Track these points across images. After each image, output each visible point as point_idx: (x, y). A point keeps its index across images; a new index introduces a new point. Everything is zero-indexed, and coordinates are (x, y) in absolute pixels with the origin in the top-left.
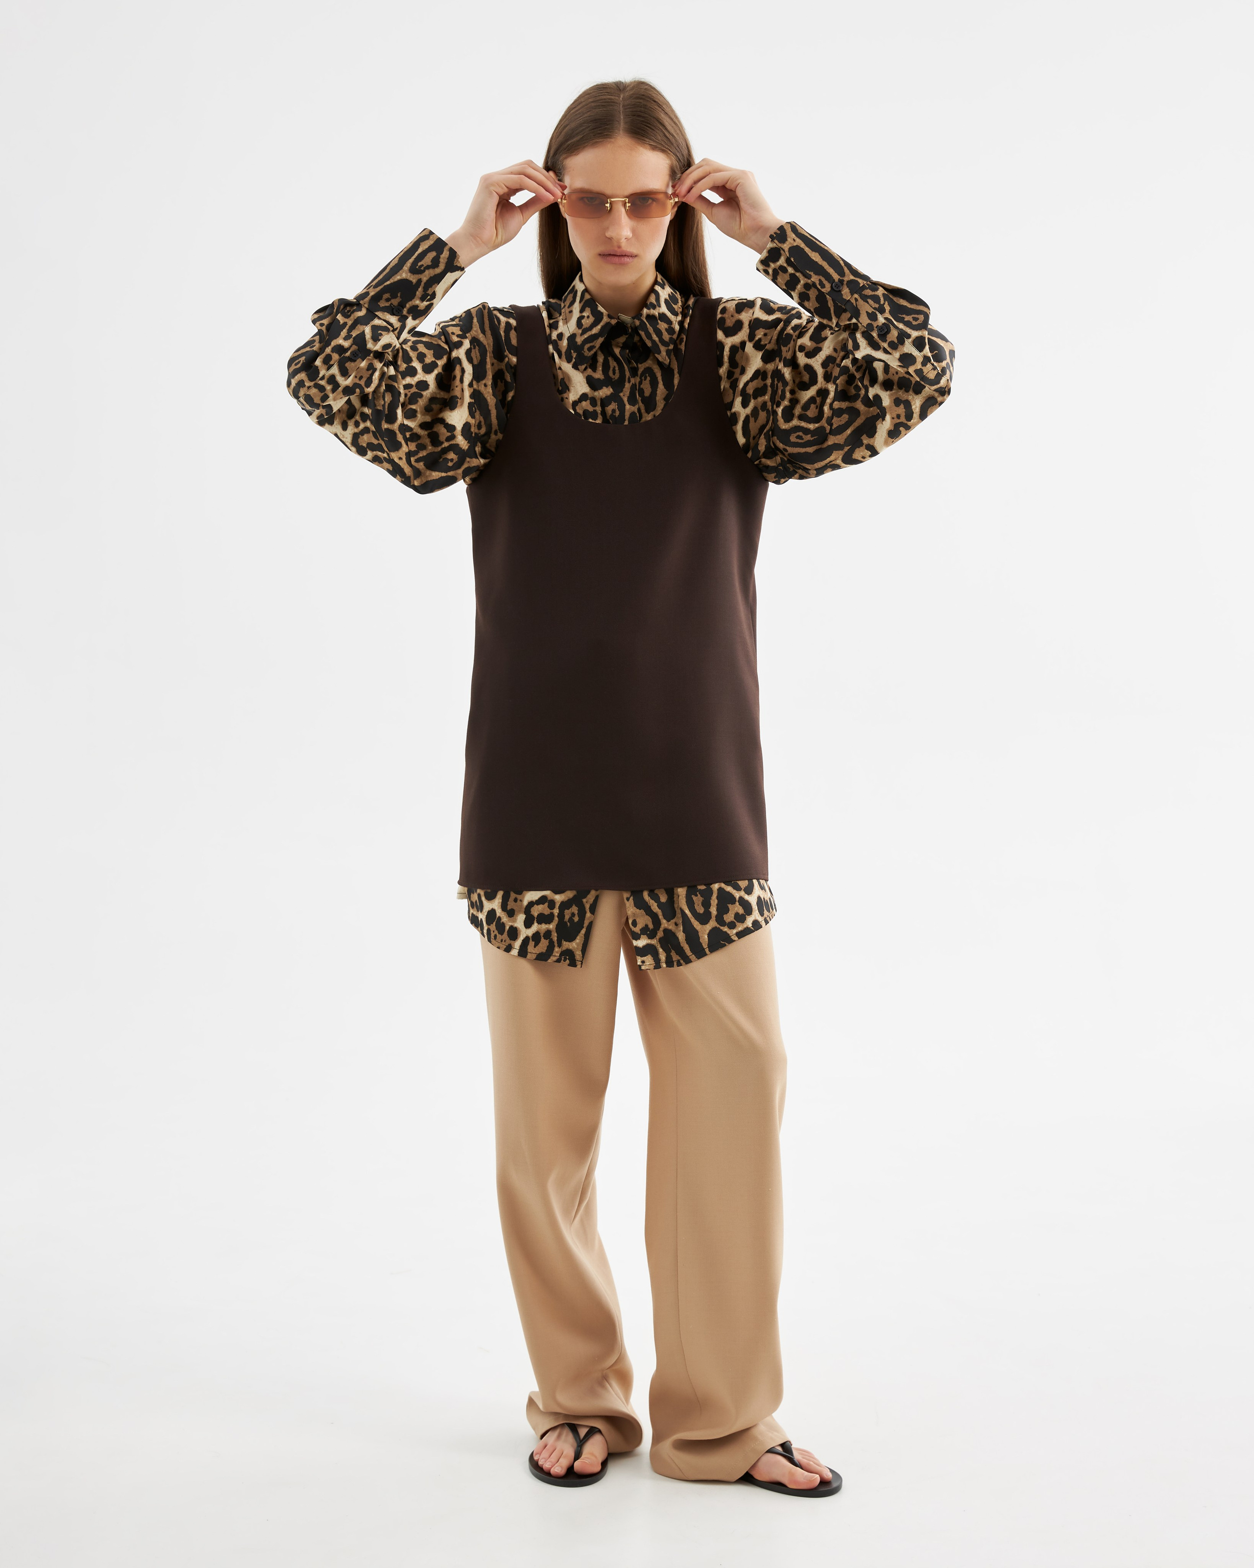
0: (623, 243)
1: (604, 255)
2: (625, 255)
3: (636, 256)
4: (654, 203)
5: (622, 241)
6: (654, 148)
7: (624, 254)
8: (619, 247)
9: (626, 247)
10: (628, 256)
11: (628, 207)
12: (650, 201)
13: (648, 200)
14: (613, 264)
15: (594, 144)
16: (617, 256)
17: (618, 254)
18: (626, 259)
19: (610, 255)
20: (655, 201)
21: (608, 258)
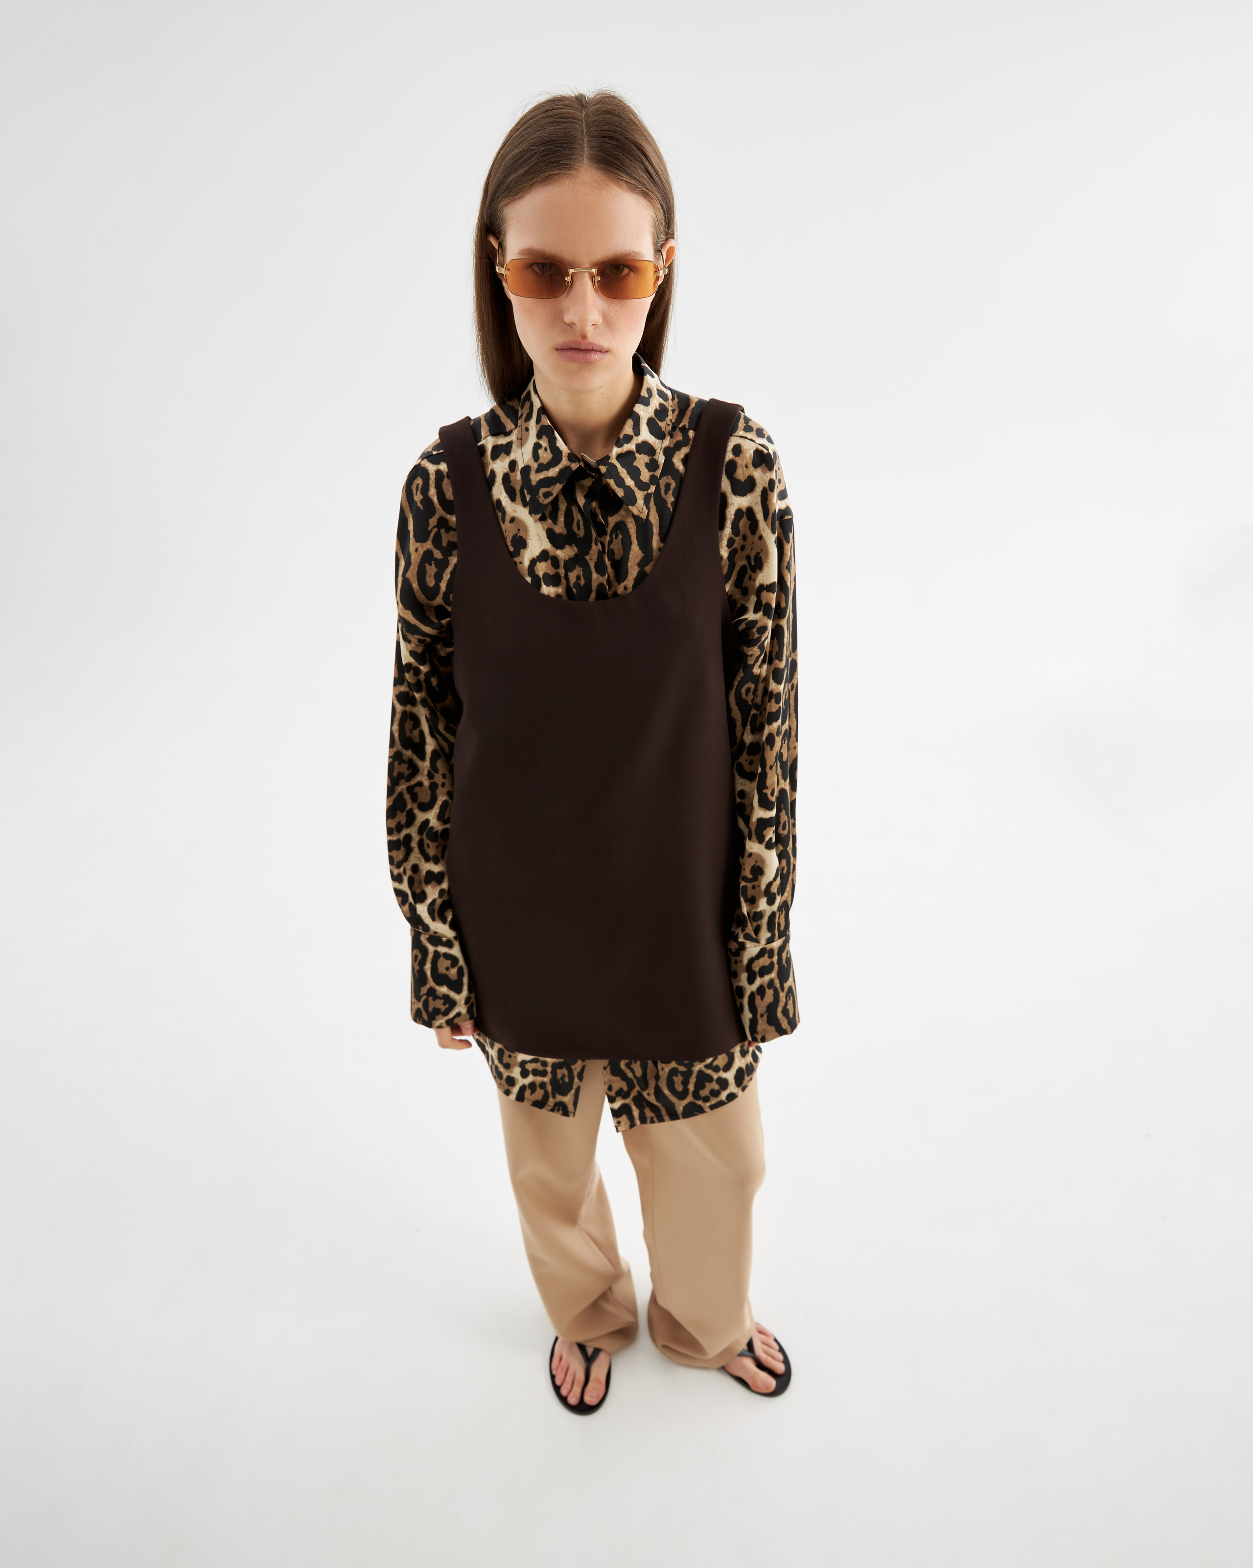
0: (590, 331)
1: (563, 349)
2: (592, 350)
3: (607, 352)
4: (632, 274)
5: (587, 329)
6: (633, 188)
7: (591, 348)
8: (584, 337)
9: (595, 337)
10: (596, 351)
11: (598, 282)
12: (626, 271)
13: (624, 268)
14: (576, 362)
15: (546, 180)
16: (581, 350)
17: (583, 349)
18: (595, 356)
19: (571, 349)
20: (633, 271)
21: (568, 353)
